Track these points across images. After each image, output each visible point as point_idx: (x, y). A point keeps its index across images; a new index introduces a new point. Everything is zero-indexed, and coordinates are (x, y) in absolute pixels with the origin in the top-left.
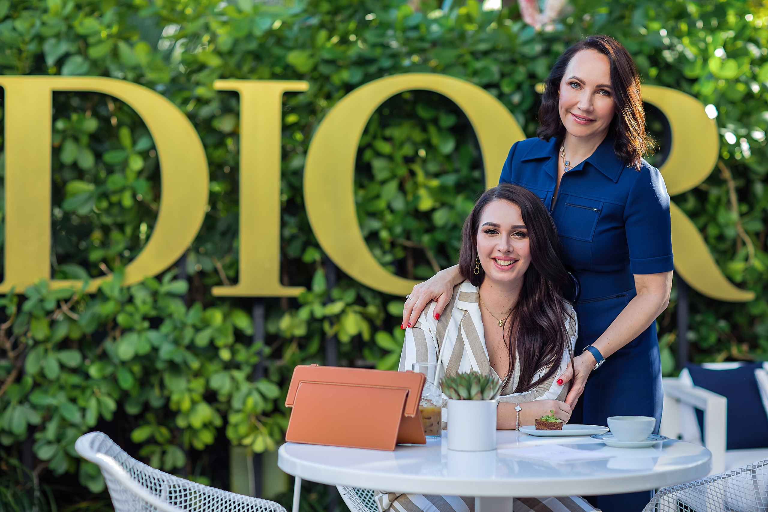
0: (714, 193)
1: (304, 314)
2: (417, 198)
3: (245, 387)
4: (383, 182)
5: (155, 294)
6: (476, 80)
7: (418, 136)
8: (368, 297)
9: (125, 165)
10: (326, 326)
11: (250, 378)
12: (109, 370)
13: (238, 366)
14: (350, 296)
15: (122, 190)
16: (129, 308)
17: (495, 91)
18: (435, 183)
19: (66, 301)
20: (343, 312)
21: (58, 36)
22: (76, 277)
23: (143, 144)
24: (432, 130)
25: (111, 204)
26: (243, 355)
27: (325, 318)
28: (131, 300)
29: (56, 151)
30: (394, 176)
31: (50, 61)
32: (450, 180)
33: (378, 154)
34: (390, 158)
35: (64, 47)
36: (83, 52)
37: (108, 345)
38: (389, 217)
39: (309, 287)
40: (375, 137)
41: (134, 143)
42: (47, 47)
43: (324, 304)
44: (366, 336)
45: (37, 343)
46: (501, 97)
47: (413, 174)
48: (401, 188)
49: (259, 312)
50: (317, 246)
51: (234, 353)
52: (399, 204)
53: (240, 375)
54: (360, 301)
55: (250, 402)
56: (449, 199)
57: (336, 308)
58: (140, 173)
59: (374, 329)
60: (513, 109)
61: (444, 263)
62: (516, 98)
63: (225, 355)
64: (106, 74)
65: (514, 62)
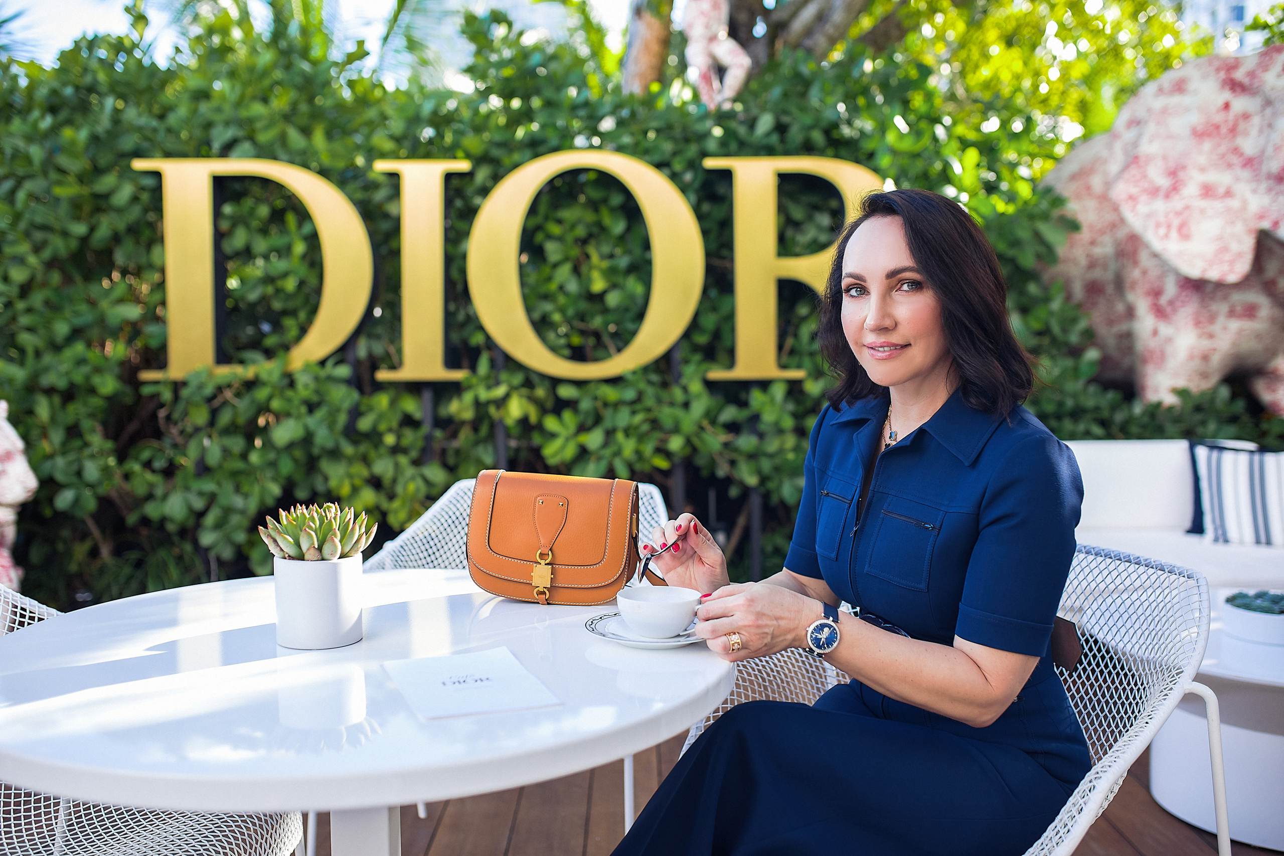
1: (468, 397)
2: (589, 280)
3: (410, 471)
4: (555, 266)
5: (317, 379)
6: (647, 157)
7: (590, 217)
8: (536, 380)
9: (290, 248)
10: (492, 410)
11: (417, 463)
12: (272, 455)
13: (404, 451)
14: (518, 379)
15: (287, 275)
16: (290, 393)
17: (667, 171)
18: (607, 264)
19: (229, 386)
20: (507, 397)
21: (226, 122)
22: (254, 362)
23: (307, 229)
24: (603, 210)
25: (277, 290)
26: (410, 437)
27: (489, 402)
28: (291, 384)
29: (219, 237)
30: (566, 259)
31: (216, 146)
32: (622, 261)
33: (549, 237)
34: (560, 239)
35: (230, 133)
36: (251, 138)
38: (562, 300)
39: (473, 368)
40: (546, 218)
41: (298, 228)
42: (215, 132)
43: (489, 388)
44: (533, 418)
45: (198, 429)
46: (674, 177)
47: (587, 256)
48: (576, 270)
49: (427, 395)
50: (481, 328)
51: (399, 437)
52: (573, 286)
53: (403, 460)
54: (528, 384)
55: (412, 487)
56: (620, 280)
57: (500, 391)
58: (302, 258)
59: (544, 411)
60: (684, 189)
61: (620, 344)
62: (688, 177)
63: (390, 440)
65: (687, 140)
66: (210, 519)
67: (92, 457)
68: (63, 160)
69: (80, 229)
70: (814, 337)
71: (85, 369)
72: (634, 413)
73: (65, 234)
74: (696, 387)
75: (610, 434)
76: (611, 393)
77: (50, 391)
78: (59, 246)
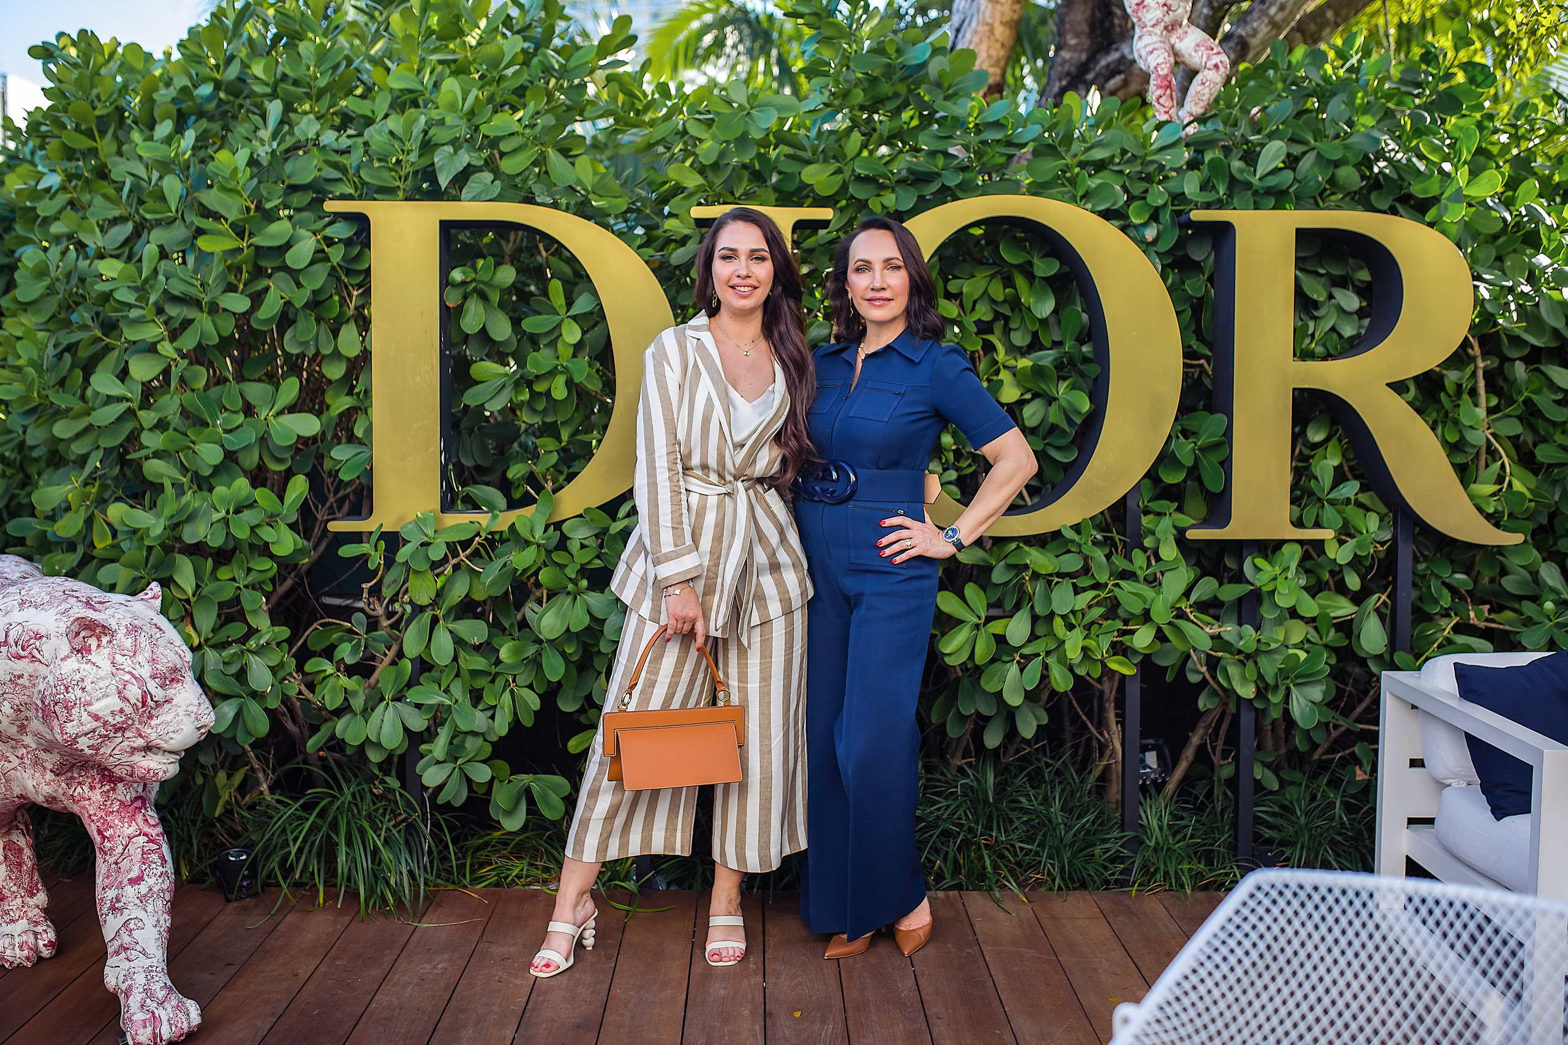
0: (1452, 377)
2: (996, 385)
5: (601, 535)
6: (1089, 205)
7: (998, 291)
9: (554, 336)
12: (531, 650)
15: (552, 373)
16: (559, 557)
17: (1119, 222)
18: (1024, 363)
19: (465, 544)
21: (455, 143)
23: (582, 305)
24: (1020, 282)
25: (534, 395)
28: (563, 543)
29: (449, 316)
31: (444, 181)
32: (1047, 357)
34: (958, 323)
35: (465, 158)
36: (490, 165)
37: (530, 610)
41: (569, 304)
42: (439, 158)
45: (418, 609)
46: (1128, 230)
47: (989, 348)
56: (1045, 387)
58: (578, 347)
60: (1146, 246)
62: (1151, 232)
64: (529, 199)
65: (1147, 177)
66: (439, 747)
67: (259, 652)
68: (211, 198)
69: (239, 303)
70: (1339, 477)
71: (249, 517)
72: (1077, 591)
73: (214, 309)
74: (1169, 551)
75: (1041, 622)
76: (1039, 560)
77: (197, 550)
78: (205, 328)
